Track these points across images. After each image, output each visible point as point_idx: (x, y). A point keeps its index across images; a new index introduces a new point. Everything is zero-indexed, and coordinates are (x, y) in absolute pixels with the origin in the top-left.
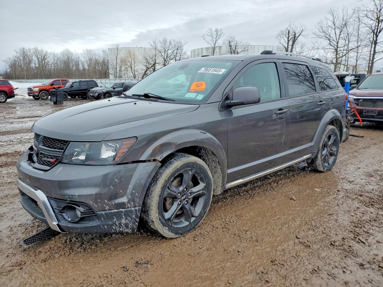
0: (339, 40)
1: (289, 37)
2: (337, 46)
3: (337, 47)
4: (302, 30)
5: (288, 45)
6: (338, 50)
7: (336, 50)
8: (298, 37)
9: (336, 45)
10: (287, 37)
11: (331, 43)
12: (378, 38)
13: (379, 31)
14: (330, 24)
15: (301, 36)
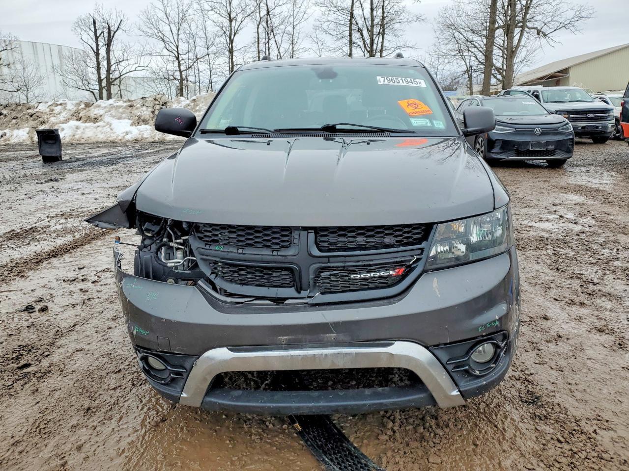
0: (178, 42)
1: (96, 30)
2: (178, 52)
3: (178, 54)
4: (121, 21)
5: (97, 45)
6: (180, 59)
7: (178, 58)
8: (115, 32)
9: (176, 50)
10: (93, 30)
11: (167, 46)
12: (234, 44)
13: (233, 33)
14: (161, 15)
15: (119, 31)
